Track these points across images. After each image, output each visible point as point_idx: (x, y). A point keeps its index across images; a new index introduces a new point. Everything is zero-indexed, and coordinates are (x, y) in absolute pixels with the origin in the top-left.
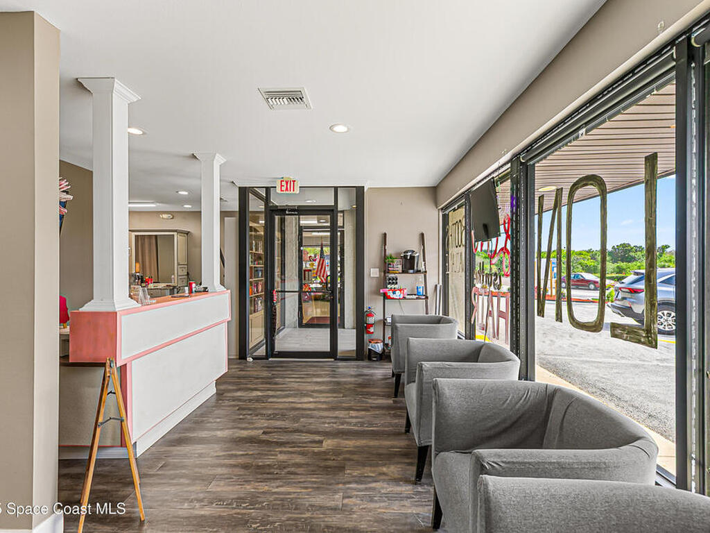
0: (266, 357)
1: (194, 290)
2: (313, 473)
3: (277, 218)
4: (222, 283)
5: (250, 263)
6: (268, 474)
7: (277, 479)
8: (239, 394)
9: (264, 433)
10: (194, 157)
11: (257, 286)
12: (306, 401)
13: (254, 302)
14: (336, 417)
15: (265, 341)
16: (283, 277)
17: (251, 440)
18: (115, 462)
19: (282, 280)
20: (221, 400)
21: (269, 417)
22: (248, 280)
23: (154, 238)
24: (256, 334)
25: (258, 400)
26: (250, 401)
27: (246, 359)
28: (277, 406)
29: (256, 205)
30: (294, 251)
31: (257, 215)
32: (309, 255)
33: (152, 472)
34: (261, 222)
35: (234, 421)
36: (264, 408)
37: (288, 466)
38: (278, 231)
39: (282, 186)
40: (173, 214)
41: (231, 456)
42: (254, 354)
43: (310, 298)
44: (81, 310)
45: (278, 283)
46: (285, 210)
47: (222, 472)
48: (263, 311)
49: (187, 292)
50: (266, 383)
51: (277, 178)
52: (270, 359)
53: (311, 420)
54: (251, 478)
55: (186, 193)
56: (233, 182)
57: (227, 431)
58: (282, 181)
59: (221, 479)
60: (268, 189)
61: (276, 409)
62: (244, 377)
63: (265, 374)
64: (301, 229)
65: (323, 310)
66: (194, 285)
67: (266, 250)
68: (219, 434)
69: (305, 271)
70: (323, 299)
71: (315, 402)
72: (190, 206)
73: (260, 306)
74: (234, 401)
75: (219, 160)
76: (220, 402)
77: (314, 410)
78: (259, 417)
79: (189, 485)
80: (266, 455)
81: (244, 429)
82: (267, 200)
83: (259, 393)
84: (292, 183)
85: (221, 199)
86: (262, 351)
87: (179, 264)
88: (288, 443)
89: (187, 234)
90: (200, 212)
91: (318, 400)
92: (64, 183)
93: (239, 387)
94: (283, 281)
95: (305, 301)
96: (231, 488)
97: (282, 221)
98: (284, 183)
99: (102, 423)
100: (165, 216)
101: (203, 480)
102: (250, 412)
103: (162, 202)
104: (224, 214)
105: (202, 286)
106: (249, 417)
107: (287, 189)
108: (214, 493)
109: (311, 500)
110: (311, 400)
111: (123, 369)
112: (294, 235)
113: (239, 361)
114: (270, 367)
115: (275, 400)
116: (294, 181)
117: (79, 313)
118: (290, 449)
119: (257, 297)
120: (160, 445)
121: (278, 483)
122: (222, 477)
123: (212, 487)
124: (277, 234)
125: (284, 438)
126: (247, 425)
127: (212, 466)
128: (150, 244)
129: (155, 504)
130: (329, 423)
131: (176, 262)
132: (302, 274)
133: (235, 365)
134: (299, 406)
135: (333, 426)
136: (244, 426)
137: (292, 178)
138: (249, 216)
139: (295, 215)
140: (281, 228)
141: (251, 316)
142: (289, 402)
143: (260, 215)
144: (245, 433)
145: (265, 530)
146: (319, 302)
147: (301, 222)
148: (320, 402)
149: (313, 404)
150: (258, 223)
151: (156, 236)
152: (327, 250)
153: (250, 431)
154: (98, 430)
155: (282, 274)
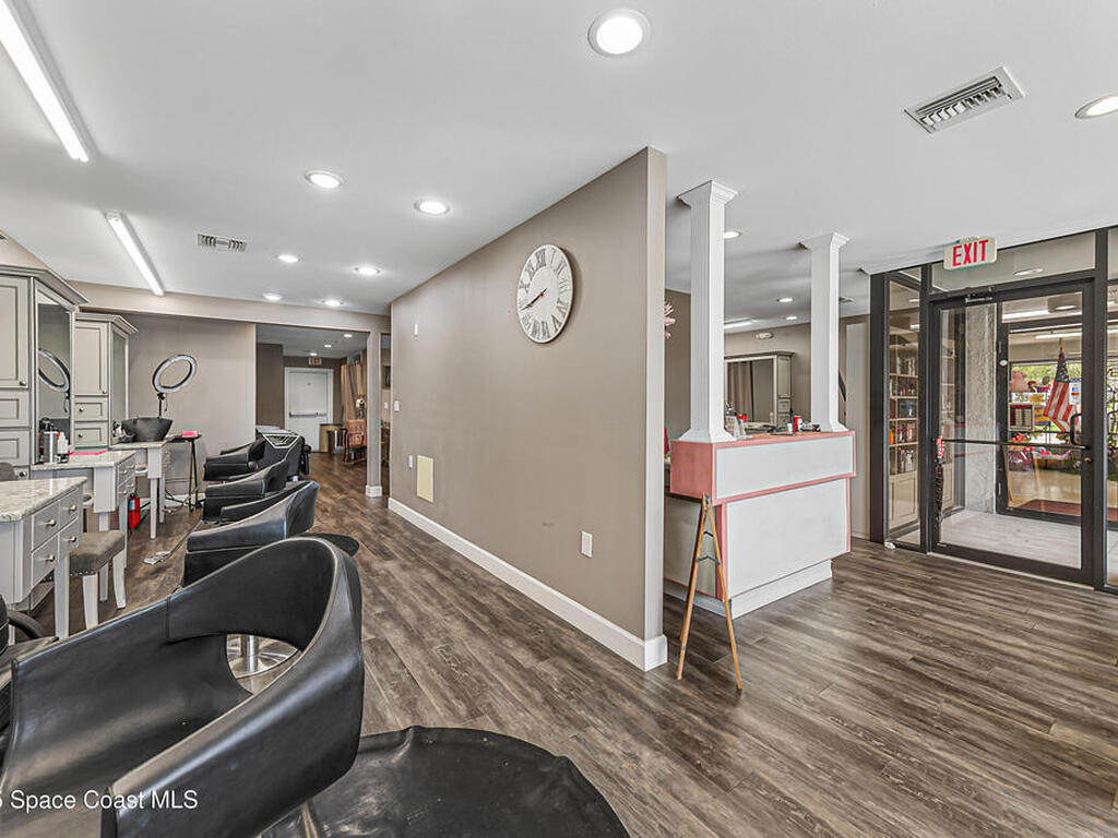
0: (922, 548)
1: (799, 427)
2: (1022, 765)
3: (946, 315)
4: (842, 420)
5: (890, 393)
6: (920, 721)
7: (939, 736)
8: (869, 589)
9: (913, 659)
10: (801, 247)
11: (905, 431)
12: (1009, 641)
13: (898, 457)
14: (1092, 696)
15: (919, 524)
16: (960, 418)
17: (891, 662)
18: (711, 615)
19: (956, 421)
20: (838, 588)
21: (925, 640)
22: (887, 419)
23: (748, 364)
24: (903, 509)
25: (904, 608)
26: (890, 605)
27: (883, 543)
28: (940, 628)
29: (903, 299)
30: (987, 373)
31: (906, 315)
32: (1027, 380)
33: (750, 643)
34: (912, 326)
35: (861, 624)
36: (917, 624)
37: (963, 728)
38: (950, 338)
39: (955, 256)
40: (773, 332)
41: (856, 669)
42: (899, 539)
43: (1030, 464)
44: (680, 439)
45: (948, 427)
46: (963, 298)
47: (839, 682)
48: (916, 472)
49: (790, 430)
50: (922, 588)
51: (947, 245)
52: (929, 554)
53: (1021, 678)
54: (888, 712)
55: (790, 300)
56: (861, 270)
57: (849, 633)
58: (955, 249)
59: (839, 692)
60: (926, 269)
61: (938, 632)
62: (878, 569)
63: (919, 574)
64: (1004, 330)
65: (1066, 489)
66: (800, 421)
67: (921, 372)
68: (837, 632)
69: (1014, 408)
70: (1066, 468)
71: (1032, 651)
72: (795, 318)
73: (910, 463)
74: (861, 597)
75: (839, 240)
76: (839, 591)
77: (1030, 663)
78: (905, 633)
79: (793, 677)
80: (918, 693)
81: (878, 641)
82: (925, 286)
83: (908, 600)
84: (980, 246)
85: (840, 299)
86: (914, 537)
87: (779, 398)
88: (964, 693)
89: (791, 356)
90: (810, 324)
91: (1039, 648)
92: (669, 307)
93: (870, 580)
94: (960, 424)
95: (1014, 468)
96: (855, 710)
97: (959, 321)
98: (961, 251)
99: (700, 560)
100: (762, 335)
101: (814, 681)
102: (888, 622)
103: (759, 318)
104: (844, 322)
105: (811, 424)
106: (886, 627)
107: (967, 259)
108: (829, 703)
109: (1013, 803)
110: (1025, 644)
111: (718, 509)
112: (986, 342)
113: (870, 543)
114: (930, 565)
115: (937, 618)
116: (983, 243)
117: (679, 442)
118: (968, 705)
119: (903, 448)
120: (757, 616)
121: (941, 743)
122: (840, 690)
123: (826, 694)
124: (946, 342)
125: (956, 682)
126: (884, 638)
127: (827, 669)
128: (744, 373)
129: (755, 680)
130: (1069, 699)
131: (775, 395)
132: (1005, 414)
133: (865, 547)
134: (993, 644)
135: (1082, 709)
136: (878, 636)
137: (979, 237)
138: (888, 318)
139: (990, 302)
140: (957, 332)
141: (891, 477)
142: (970, 632)
143: (911, 315)
144: (879, 647)
145: (912, 794)
146: (1056, 475)
147: (1004, 317)
148: (1048, 655)
149: (1028, 653)
150: (908, 328)
151: (751, 362)
152: (1075, 368)
153: (887, 647)
154: (696, 565)
155: (957, 414)
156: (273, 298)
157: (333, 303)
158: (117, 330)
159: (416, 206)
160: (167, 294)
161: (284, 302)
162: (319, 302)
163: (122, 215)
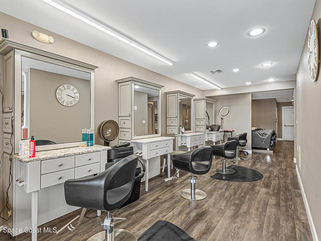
156: (248, 83)
157: (271, 80)
158: (207, 101)
159: (249, 34)
160: (222, 89)
161: (252, 84)
162: (266, 81)
163: (192, 73)
